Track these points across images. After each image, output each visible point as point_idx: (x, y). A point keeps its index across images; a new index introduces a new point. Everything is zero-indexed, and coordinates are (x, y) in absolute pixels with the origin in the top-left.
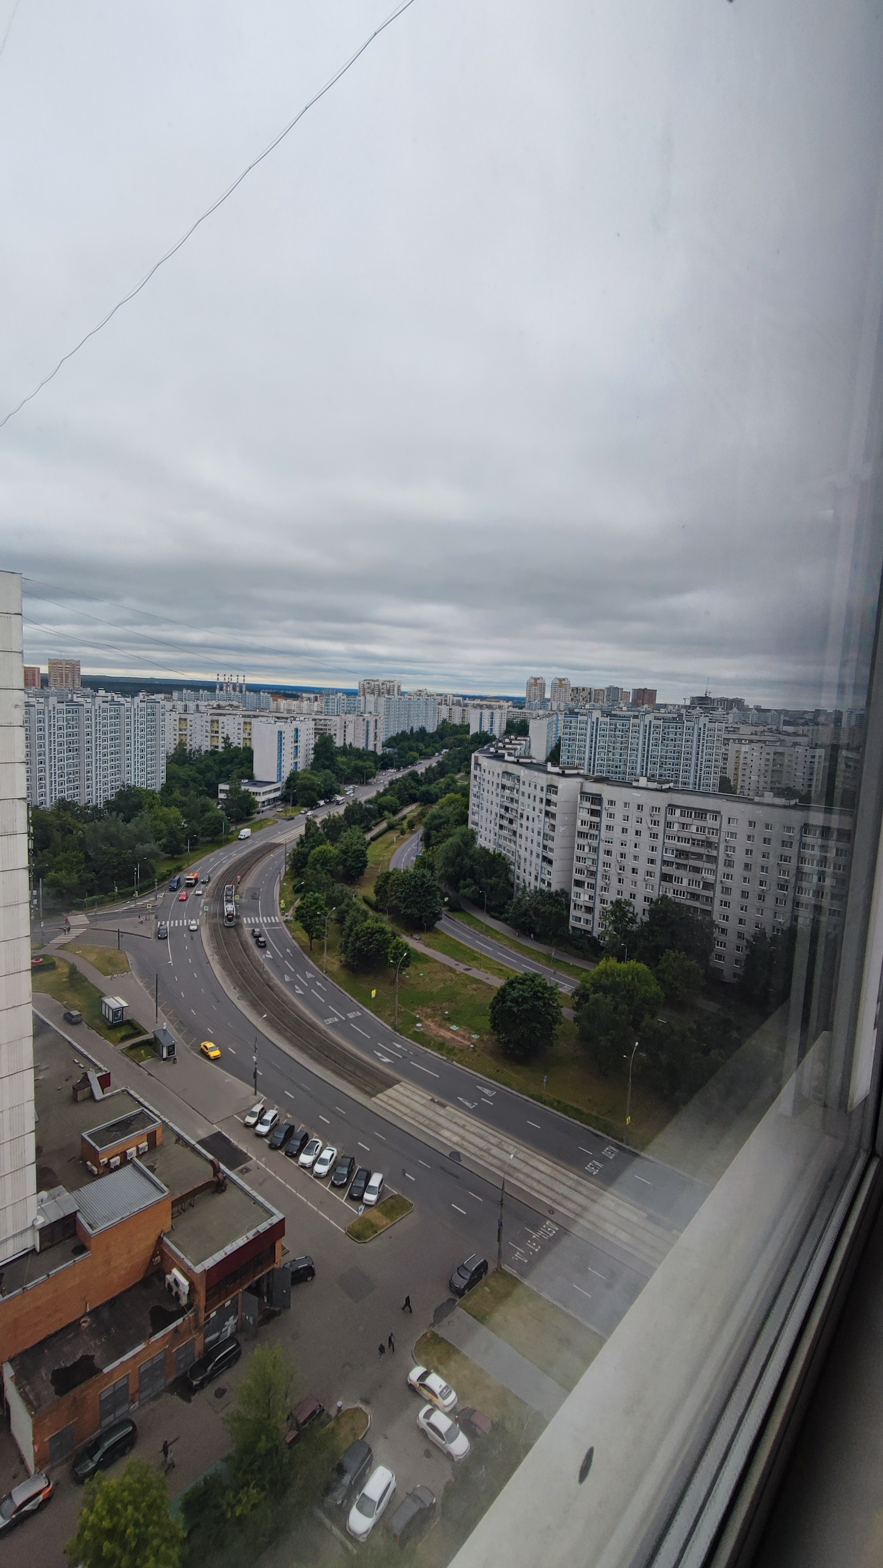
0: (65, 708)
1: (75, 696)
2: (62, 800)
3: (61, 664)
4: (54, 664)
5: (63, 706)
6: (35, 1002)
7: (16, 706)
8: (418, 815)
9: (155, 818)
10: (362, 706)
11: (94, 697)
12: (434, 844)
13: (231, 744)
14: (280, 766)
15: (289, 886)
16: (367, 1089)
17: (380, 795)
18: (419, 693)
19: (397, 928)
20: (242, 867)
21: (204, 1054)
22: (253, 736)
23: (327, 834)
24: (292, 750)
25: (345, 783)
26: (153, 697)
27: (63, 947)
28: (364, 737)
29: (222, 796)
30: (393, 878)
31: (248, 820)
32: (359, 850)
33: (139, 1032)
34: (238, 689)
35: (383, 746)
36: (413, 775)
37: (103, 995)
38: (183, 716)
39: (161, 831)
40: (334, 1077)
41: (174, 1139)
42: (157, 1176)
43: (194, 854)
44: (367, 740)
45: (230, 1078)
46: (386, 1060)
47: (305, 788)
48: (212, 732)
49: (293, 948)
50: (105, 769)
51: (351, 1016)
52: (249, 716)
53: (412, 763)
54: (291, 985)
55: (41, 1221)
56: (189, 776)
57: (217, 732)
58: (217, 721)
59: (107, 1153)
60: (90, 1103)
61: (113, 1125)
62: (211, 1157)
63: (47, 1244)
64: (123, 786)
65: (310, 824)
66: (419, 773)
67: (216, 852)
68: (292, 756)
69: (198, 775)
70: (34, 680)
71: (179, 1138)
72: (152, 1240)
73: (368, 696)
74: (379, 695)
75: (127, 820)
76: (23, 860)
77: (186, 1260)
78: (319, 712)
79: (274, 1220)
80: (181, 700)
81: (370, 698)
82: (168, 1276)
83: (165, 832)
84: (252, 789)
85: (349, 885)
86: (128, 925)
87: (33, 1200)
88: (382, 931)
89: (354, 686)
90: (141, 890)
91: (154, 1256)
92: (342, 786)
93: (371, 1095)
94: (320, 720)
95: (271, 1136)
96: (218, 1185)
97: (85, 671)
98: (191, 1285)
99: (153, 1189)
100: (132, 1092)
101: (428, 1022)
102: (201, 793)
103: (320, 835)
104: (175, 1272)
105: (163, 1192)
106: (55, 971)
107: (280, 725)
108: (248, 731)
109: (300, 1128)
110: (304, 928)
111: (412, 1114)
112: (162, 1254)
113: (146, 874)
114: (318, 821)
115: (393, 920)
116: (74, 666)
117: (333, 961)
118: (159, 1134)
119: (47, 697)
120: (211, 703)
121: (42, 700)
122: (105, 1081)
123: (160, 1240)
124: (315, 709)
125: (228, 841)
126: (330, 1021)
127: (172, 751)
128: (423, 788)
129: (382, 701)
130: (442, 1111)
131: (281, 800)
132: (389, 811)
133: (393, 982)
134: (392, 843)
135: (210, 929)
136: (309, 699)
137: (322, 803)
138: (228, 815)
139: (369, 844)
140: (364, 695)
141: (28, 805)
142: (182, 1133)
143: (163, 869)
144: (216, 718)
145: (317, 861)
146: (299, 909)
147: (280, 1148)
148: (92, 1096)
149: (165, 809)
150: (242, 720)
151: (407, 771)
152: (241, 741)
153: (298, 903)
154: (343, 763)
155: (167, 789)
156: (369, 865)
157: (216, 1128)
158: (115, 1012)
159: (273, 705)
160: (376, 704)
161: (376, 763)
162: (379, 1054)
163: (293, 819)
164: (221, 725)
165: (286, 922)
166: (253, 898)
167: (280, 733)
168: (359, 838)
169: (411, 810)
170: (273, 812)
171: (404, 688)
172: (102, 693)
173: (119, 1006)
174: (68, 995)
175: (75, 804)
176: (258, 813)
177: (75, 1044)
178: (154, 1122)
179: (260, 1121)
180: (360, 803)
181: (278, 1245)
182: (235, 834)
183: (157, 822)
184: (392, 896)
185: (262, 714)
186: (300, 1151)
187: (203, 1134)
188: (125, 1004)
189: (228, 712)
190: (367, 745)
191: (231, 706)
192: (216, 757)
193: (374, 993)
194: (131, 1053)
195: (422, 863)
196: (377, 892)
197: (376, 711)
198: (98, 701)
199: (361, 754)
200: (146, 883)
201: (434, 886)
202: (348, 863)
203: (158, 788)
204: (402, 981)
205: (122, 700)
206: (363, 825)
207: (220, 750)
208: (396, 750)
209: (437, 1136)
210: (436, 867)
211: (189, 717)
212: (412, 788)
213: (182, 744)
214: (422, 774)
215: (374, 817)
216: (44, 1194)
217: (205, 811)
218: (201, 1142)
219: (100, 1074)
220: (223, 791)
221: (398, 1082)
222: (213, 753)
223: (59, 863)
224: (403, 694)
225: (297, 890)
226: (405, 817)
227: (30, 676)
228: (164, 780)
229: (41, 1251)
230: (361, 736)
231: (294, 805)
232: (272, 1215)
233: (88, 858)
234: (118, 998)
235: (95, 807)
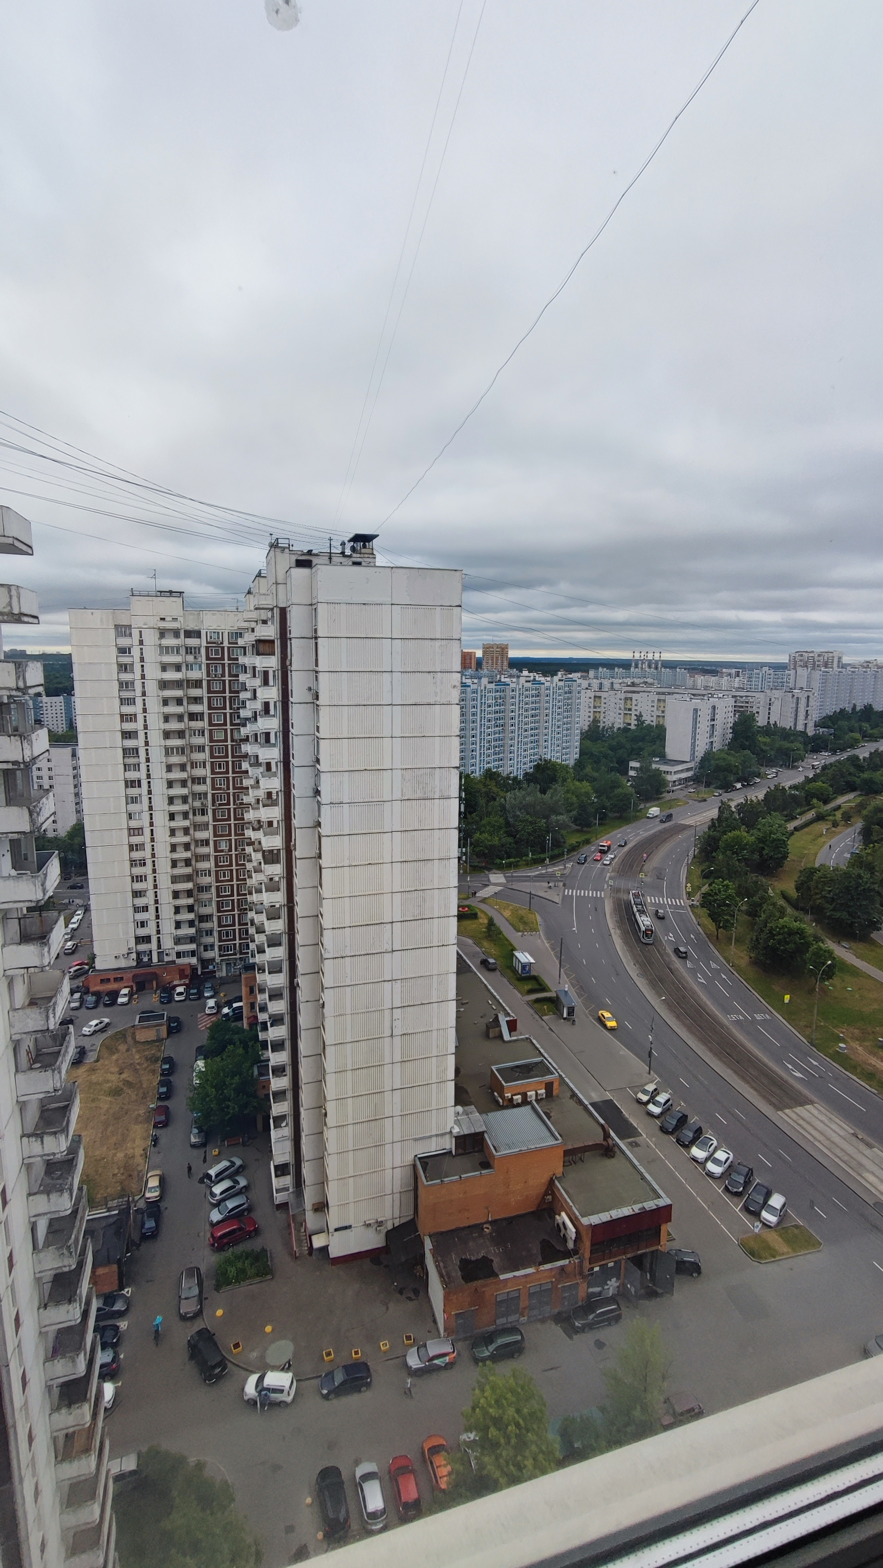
0: (494, 687)
1: (503, 676)
2: (489, 770)
3: (493, 648)
4: (487, 649)
5: (492, 686)
6: (459, 944)
7: (454, 687)
8: (856, 806)
9: (568, 792)
10: (792, 681)
11: (518, 677)
12: (876, 841)
13: (643, 722)
14: (693, 745)
15: (697, 870)
16: (774, 1100)
17: (808, 780)
18: (867, 665)
19: (821, 932)
20: (649, 845)
21: (601, 1021)
22: (666, 714)
23: (742, 819)
24: (708, 729)
25: (766, 766)
26: (570, 676)
27: (484, 900)
28: (793, 715)
29: (632, 773)
30: (819, 874)
31: (659, 799)
32: (779, 840)
33: (543, 988)
34: (653, 666)
35: (816, 726)
36: (854, 759)
37: (514, 949)
38: (598, 694)
39: (572, 804)
40: (736, 1078)
41: (569, 1094)
42: (552, 1124)
43: (602, 828)
44: (796, 719)
45: (624, 1051)
46: (798, 1074)
47: (718, 769)
48: (625, 709)
49: (697, 935)
50: (526, 744)
51: (758, 1017)
52: (663, 694)
53: (852, 747)
54: (693, 972)
55: (456, 1130)
56: (601, 752)
57: (630, 710)
58: (631, 699)
59: (511, 1089)
60: (500, 1042)
61: (517, 1067)
62: (602, 1121)
63: (460, 1151)
64: (541, 759)
65: (724, 808)
66: (861, 757)
67: (624, 828)
68: (708, 735)
69: (610, 752)
70: (471, 663)
71: (574, 1095)
72: (545, 1179)
73: (799, 670)
74: (813, 668)
75: (543, 791)
76: (455, 821)
77: (574, 1208)
78: (739, 689)
79: (661, 1203)
80: (596, 678)
81: (802, 672)
82: (557, 1217)
83: (576, 805)
84: (663, 768)
85: (765, 876)
86: (540, 889)
87: (451, 1111)
88: (800, 933)
89: (784, 659)
90: (552, 858)
91: (546, 1194)
92: (763, 769)
93: (778, 1108)
94: (742, 697)
95: (663, 1118)
96: (608, 1151)
97: (513, 654)
98: (577, 1233)
99: (548, 1134)
100: (534, 1041)
101: (855, 1045)
102: (612, 769)
103: (735, 819)
104: (563, 1214)
105: (557, 1139)
106: (476, 921)
107: (696, 702)
108: (662, 709)
109: (694, 1120)
110: (710, 915)
111: (826, 1143)
112: (553, 1194)
113: (557, 844)
114: (733, 804)
115: (818, 921)
116: (503, 649)
117: (742, 956)
118: (555, 1085)
119: (480, 678)
120: (625, 680)
121: (476, 681)
122: (512, 1026)
123: (551, 1182)
124: (736, 685)
125: (636, 818)
126: (734, 1017)
127: (586, 728)
128: (866, 775)
129: (817, 674)
130: (867, 1152)
131: (694, 780)
132: (819, 799)
133: (811, 991)
134: (821, 835)
135: (614, 903)
136: (730, 675)
137: (739, 785)
138: (637, 793)
139: (792, 834)
140: (795, 668)
141: (461, 774)
142: (577, 1092)
143: (573, 840)
144: (629, 695)
145: (729, 846)
146: (705, 896)
147: (671, 1133)
148: (501, 1036)
149: (577, 783)
150: (657, 697)
151: (845, 756)
152: (654, 719)
153: (705, 889)
154: (765, 744)
155: (580, 764)
156: (791, 857)
157: (609, 1096)
158: (524, 966)
159: (689, 682)
160: (809, 679)
161: (805, 744)
162: (790, 1067)
163: (705, 800)
164: (634, 702)
165: (692, 906)
166: (658, 878)
167: (696, 711)
168: (780, 826)
169: (846, 800)
170: (685, 793)
171: (846, 660)
172: (525, 673)
173: (527, 961)
174: (485, 943)
175: (498, 774)
176: (669, 792)
177: (490, 987)
178: (552, 1073)
179: (652, 1100)
180: (783, 788)
181: (663, 1228)
182: (643, 811)
183: (569, 795)
184: (816, 894)
185: (677, 690)
186: (693, 1142)
187: (596, 1098)
188: (532, 961)
189: (642, 689)
190: (795, 724)
191: (646, 683)
192: (629, 734)
193: (787, 998)
194: (536, 1005)
195: (857, 861)
196: (798, 889)
197: (809, 686)
198: (522, 680)
199: (787, 734)
200: (556, 852)
201: (873, 890)
202: (764, 852)
203: (571, 763)
204: (824, 991)
205: (542, 679)
206: (785, 813)
207: (633, 727)
208: (832, 731)
209: (858, 1178)
210: (877, 869)
211: (603, 695)
212: (850, 774)
213: (595, 721)
214: (864, 758)
215: (799, 805)
216: (460, 1109)
217: (615, 787)
218: (593, 1105)
219: (508, 1019)
220: (633, 768)
221: (812, 1103)
222: (626, 730)
223: (484, 826)
224: (844, 666)
225: (706, 875)
226: (839, 807)
227: (466, 659)
228: (577, 756)
229: (456, 1155)
230: (789, 715)
231: (708, 785)
232: (659, 1197)
233: (508, 824)
234: (527, 954)
235: (515, 778)
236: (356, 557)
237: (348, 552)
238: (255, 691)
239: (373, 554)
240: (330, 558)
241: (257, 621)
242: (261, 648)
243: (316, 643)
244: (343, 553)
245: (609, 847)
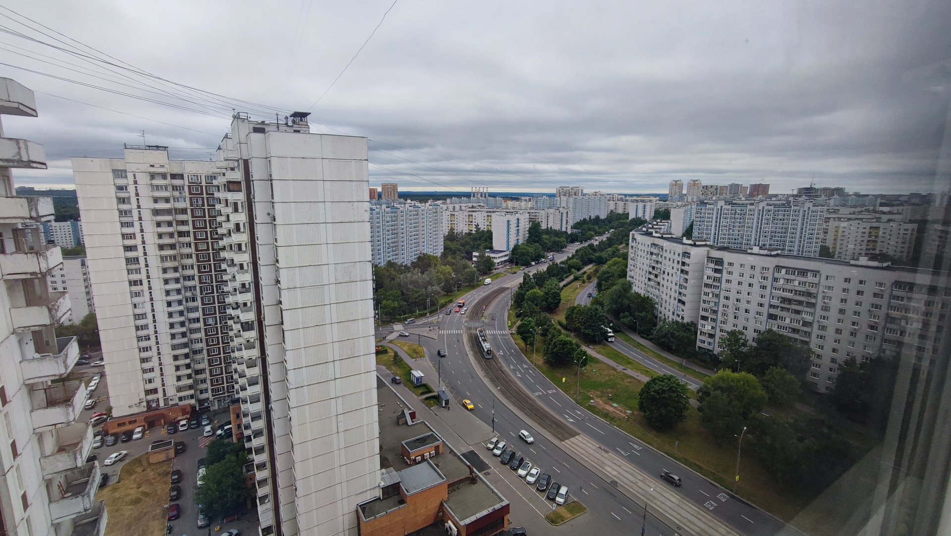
1: (395, 203)
2: (389, 262)
3: (388, 186)
4: (384, 186)
5: (389, 209)
6: (378, 370)
7: (366, 211)
8: (594, 271)
9: (438, 272)
10: (558, 204)
11: (405, 204)
12: (604, 290)
13: (480, 229)
14: (508, 242)
15: (513, 313)
16: (560, 437)
17: (569, 259)
18: (595, 194)
19: (579, 341)
20: (486, 301)
21: (465, 406)
22: (492, 224)
23: (536, 282)
24: (516, 232)
25: (548, 251)
26: (436, 203)
27: (391, 342)
28: (560, 223)
29: (475, 259)
30: (577, 309)
31: (490, 273)
32: (556, 293)
33: (430, 391)
34: (483, 196)
35: (572, 228)
36: (591, 246)
37: (411, 369)
38: (453, 213)
39: (441, 279)
40: (539, 427)
41: (449, 451)
42: (440, 470)
43: (459, 293)
44: (561, 225)
45: (479, 421)
46: (571, 420)
47: (523, 254)
48: (469, 221)
49: (515, 350)
50: (411, 244)
51: (550, 392)
52: (490, 212)
53: (590, 239)
54: (514, 371)
55: (382, 484)
56: (456, 248)
57: (472, 222)
58: (472, 215)
59: (414, 454)
60: (406, 426)
61: (417, 440)
62: (469, 464)
63: (386, 496)
64: (421, 254)
65: (526, 277)
66: (595, 245)
67: (472, 292)
68: (516, 235)
69: (461, 247)
70: (374, 195)
71: (452, 451)
72: (438, 503)
73: (562, 197)
74: (569, 196)
75: (423, 273)
76: (370, 294)
77: (455, 517)
78: (532, 208)
79: (504, 504)
80: (451, 203)
81: (564, 198)
82: (446, 524)
83: (443, 280)
84: (492, 255)
85: (549, 313)
86: (424, 332)
87: (379, 473)
88: (571, 343)
89: (553, 191)
90: (431, 312)
91: (439, 512)
92: (546, 253)
93: (562, 440)
94: (532, 213)
95: (502, 457)
96: (473, 480)
97: (401, 189)
98: (458, 531)
99: (438, 476)
100: (427, 423)
101: (598, 400)
102: (463, 258)
103: (532, 283)
104: (449, 522)
105: (443, 479)
106: (387, 355)
107: (509, 217)
108: (490, 221)
109: (519, 454)
110: (522, 338)
111: (586, 454)
112: (443, 512)
113: (433, 304)
114: (531, 274)
115: (576, 336)
116: (395, 187)
117: (539, 359)
118: (441, 447)
119: (381, 205)
120: (468, 204)
121: (378, 206)
122: (413, 415)
123: (442, 504)
124: (530, 206)
125: (478, 286)
126: (537, 394)
127: (447, 234)
128: (597, 254)
129: (571, 200)
130: (606, 455)
131: (509, 262)
132: (575, 269)
133: (576, 374)
134: (577, 288)
135: (468, 336)
136: (526, 200)
137: (533, 263)
138: (478, 270)
139: (562, 289)
140: (560, 196)
141: (373, 264)
142: (453, 449)
143: (442, 301)
144: (471, 213)
145: (529, 299)
146: (519, 327)
147: (507, 464)
148: (406, 423)
149: (443, 267)
150: (486, 214)
151: (586, 244)
152: (485, 227)
153: (519, 323)
154: (546, 239)
155: (444, 255)
156: (562, 302)
157: (472, 448)
158: (418, 379)
159: (504, 205)
160: (567, 202)
161: (567, 238)
162: (567, 417)
163: (516, 273)
164: (474, 217)
165: (511, 334)
166: (492, 320)
167: (508, 221)
168: (556, 285)
169: (589, 268)
170: (504, 269)
171: (585, 191)
172: (409, 201)
173: (419, 375)
174: (393, 368)
175: (396, 264)
176: (496, 269)
177: (398, 394)
178: (438, 440)
179: (496, 447)
180: (557, 263)
181: (505, 518)
182: (482, 281)
183: (439, 274)
184: (576, 321)
185: (497, 210)
186: (519, 467)
187: (464, 450)
188: (423, 375)
189: (478, 210)
190: (561, 228)
191: (480, 206)
192: (471, 236)
193: (564, 379)
194: (426, 402)
195: (596, 302)
196: (567, 318)
197: (567, 206)
198: (407, 206)
199: (558, 233)
200: (433, 308)
201: (604, 316)
202: (549, 300)
203: (439, 255)
204: (582, 374)
205: (419, 205)
206: (558, 277)
207: (474, 232)
208: (580, 231)
209: (602, 470)
210: (605, 304)
211: (456, 213)
212: (590, 254)
213: (452, 229)
214: (596, 245)
215: (565, 272)
216: (384, 470)
217: (465, 268)
218: (463, 455)
219: (410, 412)
220: (475, 256)
221: (578, 434)
222: (470, 234)
223: (388, 296)
224: (584, 195)
225: (518, 316)
226: (585, 273)
227: (372, 193)
228: (443, 250)
229: (383, 499)
230: (558, 222)
231: (517, 264)
232: (502, 501)
233: (403, 294)
234: (419, 372)
235: (406, 266)
236: (296, 127)
237: (290, 123)
238: (228, 216)
239: (307, 125)
240: (278, 127)
241: (226, 169)
242: (231, 187)
243: (272, 184)
244: (287, 124)
245: (464, 304)
